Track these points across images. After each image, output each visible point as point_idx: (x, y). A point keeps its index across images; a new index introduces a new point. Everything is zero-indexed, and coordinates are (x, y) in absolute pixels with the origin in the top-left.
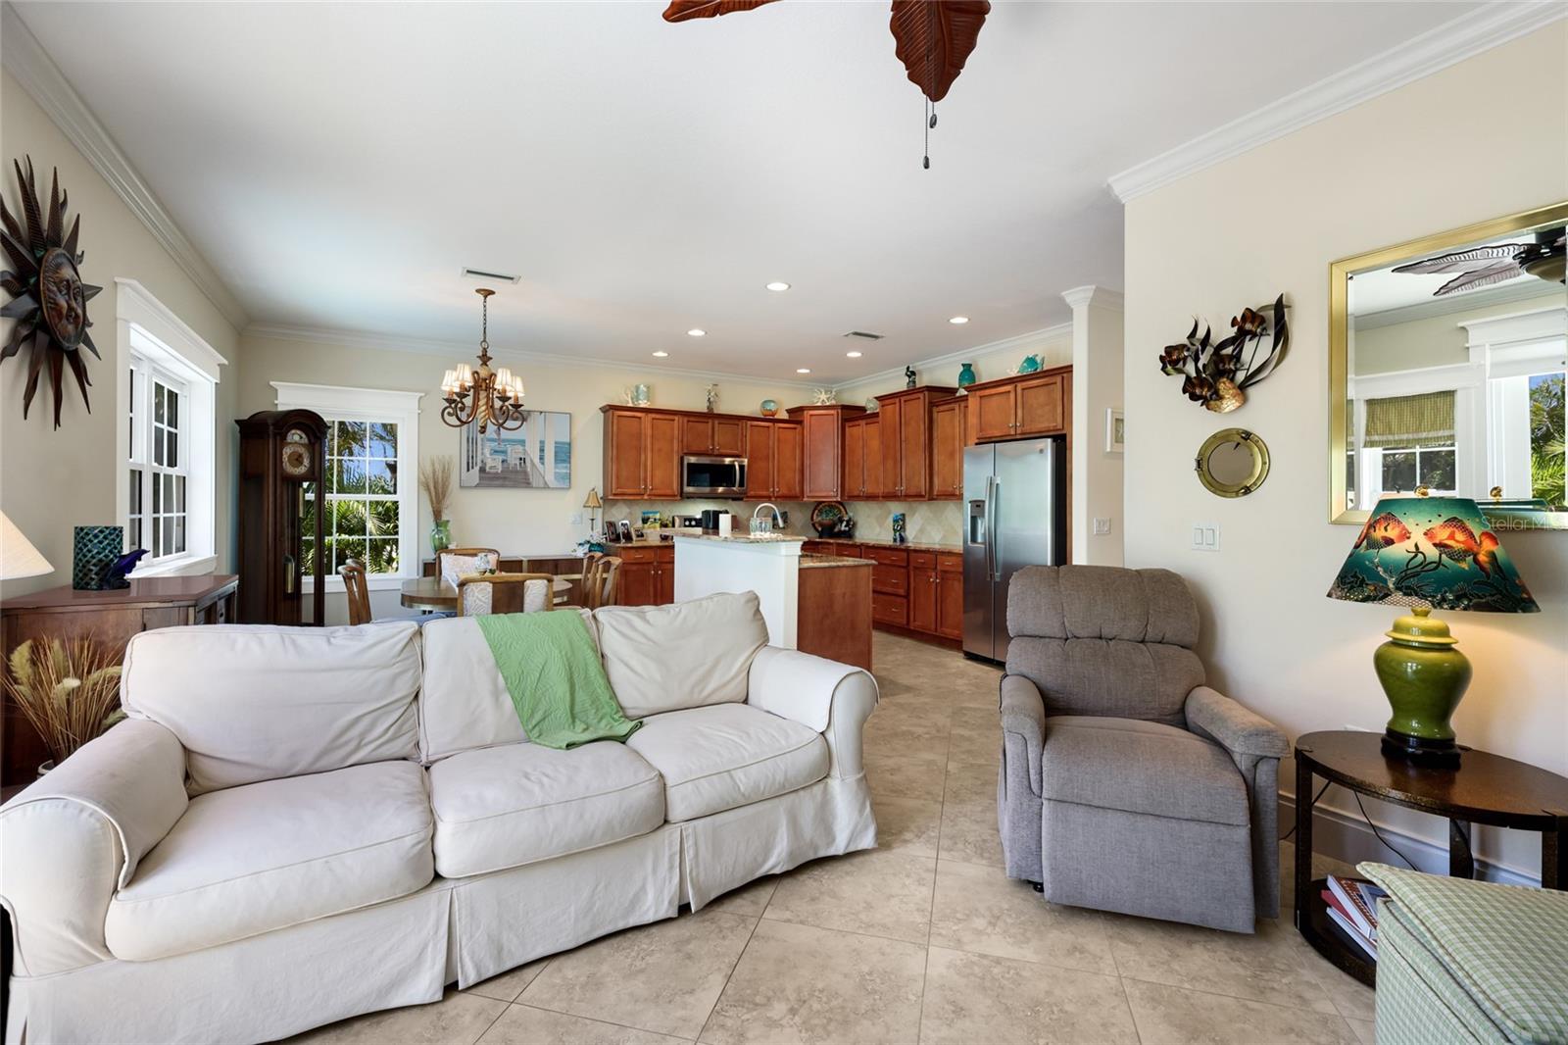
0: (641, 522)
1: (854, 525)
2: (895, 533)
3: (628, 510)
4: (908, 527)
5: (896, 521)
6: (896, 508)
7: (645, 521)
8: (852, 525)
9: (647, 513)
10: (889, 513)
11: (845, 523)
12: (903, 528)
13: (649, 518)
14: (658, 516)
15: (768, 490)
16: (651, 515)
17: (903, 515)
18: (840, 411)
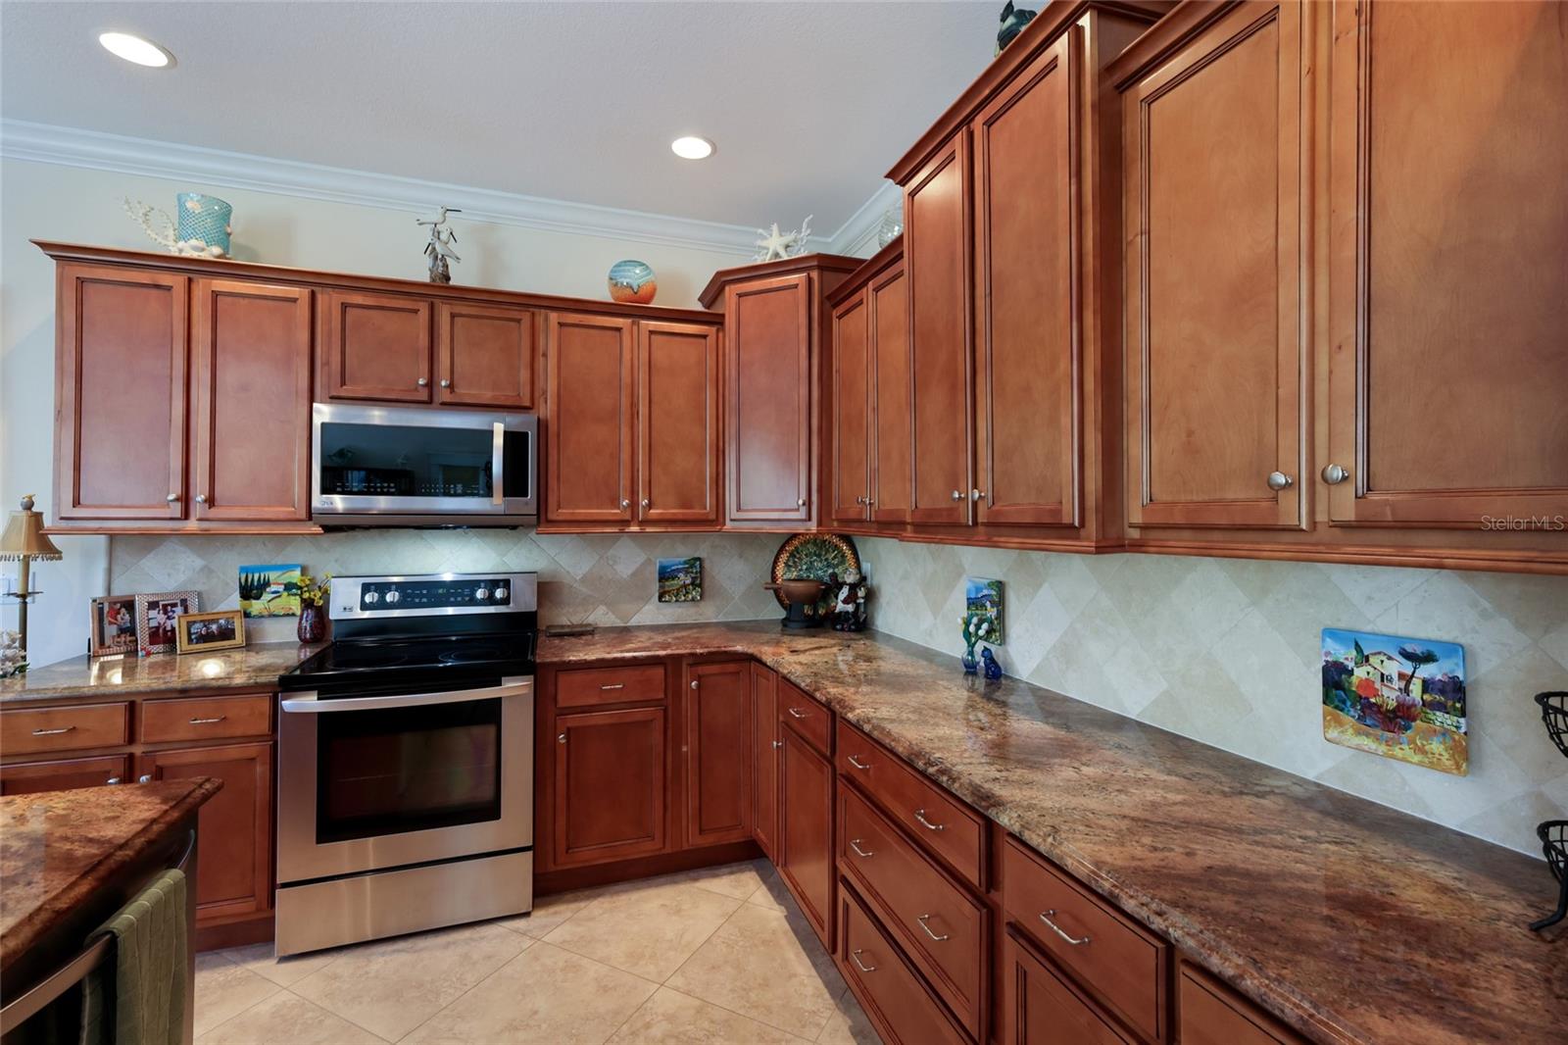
0: (237, 595)
1: (871, 595)
2: (972, 646)
3: (199, 563)
4: (1016, 626)
5: (974, 603)
6: (978, 564)
7: (249, 591)
8: (866, 593)
9: (260, 569)
10: (959, 572)
11: (844, 593)
12: (997, 629)
13: (267, 584)
14: (295, 576)
15: (614, 502)
16: (273, 576)
17: (1000, 586)
18: (815, 275)
